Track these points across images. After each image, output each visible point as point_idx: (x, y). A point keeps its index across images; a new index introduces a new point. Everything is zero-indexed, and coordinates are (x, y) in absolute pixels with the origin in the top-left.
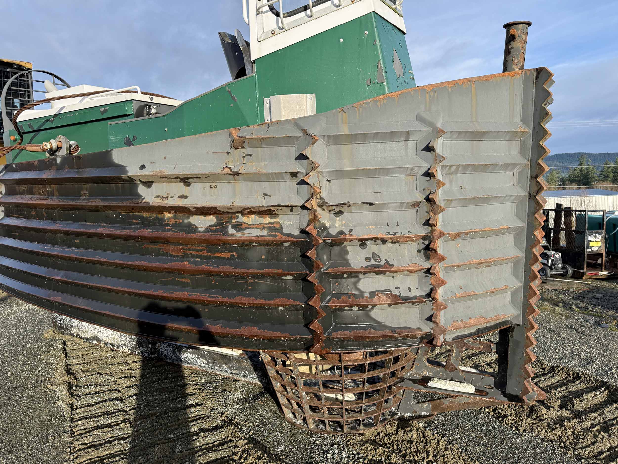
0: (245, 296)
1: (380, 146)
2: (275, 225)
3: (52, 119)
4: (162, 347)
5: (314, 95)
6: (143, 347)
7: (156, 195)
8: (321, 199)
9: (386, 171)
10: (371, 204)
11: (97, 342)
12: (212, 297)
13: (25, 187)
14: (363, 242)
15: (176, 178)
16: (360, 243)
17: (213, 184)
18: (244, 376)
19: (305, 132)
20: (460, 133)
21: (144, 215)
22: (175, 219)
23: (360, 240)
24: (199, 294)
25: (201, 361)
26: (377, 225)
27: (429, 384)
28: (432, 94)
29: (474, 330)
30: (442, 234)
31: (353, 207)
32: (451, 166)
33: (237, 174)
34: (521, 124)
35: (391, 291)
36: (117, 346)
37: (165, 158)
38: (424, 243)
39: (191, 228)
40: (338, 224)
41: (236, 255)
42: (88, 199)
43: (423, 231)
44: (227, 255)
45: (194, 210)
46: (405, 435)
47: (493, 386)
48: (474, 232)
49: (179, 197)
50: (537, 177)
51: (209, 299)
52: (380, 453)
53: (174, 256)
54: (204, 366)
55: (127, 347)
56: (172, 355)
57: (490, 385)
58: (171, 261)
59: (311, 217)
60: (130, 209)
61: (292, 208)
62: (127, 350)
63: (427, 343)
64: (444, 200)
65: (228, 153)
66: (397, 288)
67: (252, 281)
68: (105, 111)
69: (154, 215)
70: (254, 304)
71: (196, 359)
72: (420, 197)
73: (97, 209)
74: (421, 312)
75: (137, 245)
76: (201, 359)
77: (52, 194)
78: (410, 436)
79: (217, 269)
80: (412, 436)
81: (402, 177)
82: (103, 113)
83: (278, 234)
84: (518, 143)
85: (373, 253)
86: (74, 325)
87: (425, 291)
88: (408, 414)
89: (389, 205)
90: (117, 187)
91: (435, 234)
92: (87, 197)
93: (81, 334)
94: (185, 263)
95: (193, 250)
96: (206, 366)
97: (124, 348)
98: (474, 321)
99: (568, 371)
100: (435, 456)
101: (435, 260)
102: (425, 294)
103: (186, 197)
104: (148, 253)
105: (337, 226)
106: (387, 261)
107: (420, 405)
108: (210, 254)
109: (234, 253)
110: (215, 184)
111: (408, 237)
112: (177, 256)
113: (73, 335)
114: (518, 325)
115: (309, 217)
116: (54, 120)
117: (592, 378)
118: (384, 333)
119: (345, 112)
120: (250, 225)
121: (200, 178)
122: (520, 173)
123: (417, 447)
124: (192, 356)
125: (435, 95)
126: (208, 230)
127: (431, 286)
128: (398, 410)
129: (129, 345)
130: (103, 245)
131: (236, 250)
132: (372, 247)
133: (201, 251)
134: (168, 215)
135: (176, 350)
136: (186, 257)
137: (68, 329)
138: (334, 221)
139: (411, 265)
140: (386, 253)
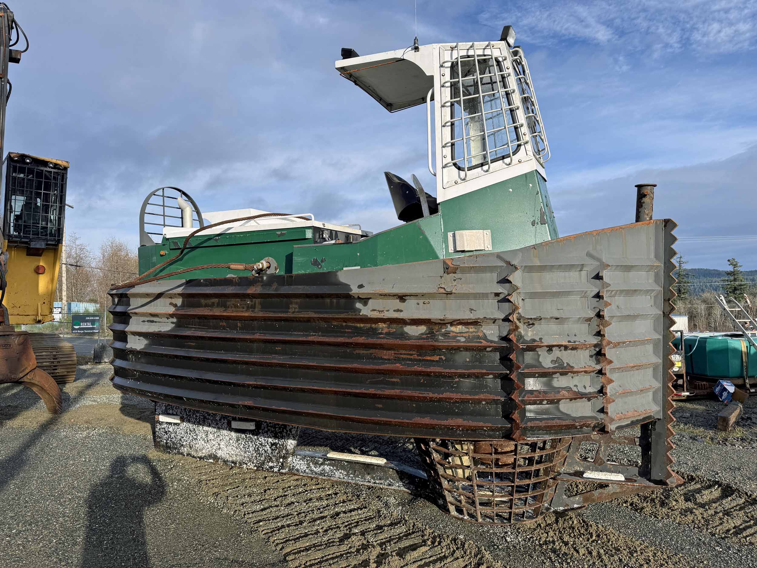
0: (452, 392)
1: (562, 274)
2: (479, 334)
3: (217, 238)
4: (294, 461)
5: (489, 231)
6: (272, 462)
7: (372, 309)
8: (519, 313)
9: (568, 293)
10: (557, 319)
11: (214, 460)
12: (422, 393)
13: (216, 300)
14: (550, 348)
15: (394, 296)
16: (548, 348)
17: (427, 301)
18: (390, 485)
19: (508, 263)
20: (618, 266)
21: (358, 325)
22: (388, 329)
23: (547, 346)
24: (410, 392)
25: (340, 473)
26: (560, 335)
27: (584, 476)
28: (597, 238)
29: (629, 422)
30: (609, 343)
31: (543, 321)
32: (612, 291)
33: (451, 293)
34: (655, 259)
35: (571, 388)
36: (240, 463)
37: (384, 280)
38: (595, 350)
39: (403, 336)
40: (530, 334)
41: (444, 358)
42: (298, 312)
43: (595, 340)
44: (437, 358)
45: (408, 321)
46: (566, 522)
47: (637, 475)
48: (629, 342)
49: (394, 311)
50: (669, 300)
51: (421, 395)
52: (552, 535)
53: (386, 359)
54: (344, 478)
55: (253, 463)
56: (305, 468)
57: (635, 475)
58: (383, 364)
59: (511, 327)
60: (345, 320)
61: (494, 321)
62: (252, 466)
63: (599, 431)
64: (609, 316)
65: (441, 277)
66: (576, 386)
67: (458, 380)
68: (282, 234)
69: (368, 325)
70: (460, 399)
71: (335, 471)
72: (592, 314)
73: (309, 320)
74: (593, 406)
75: (348, 351)
76: (340, 471)
77: (253, 307)
78: (571, 523)
79: (429, 370)
80: (573, 522)
81: (578, 298)
82: (279, 236)
83: (482, 341)
84: (653, 273)
85: (557, 357)
86: (184, 444)
87: (596, 388)
88: (561, 508)
89: (570, 319)
90: (332, 303)
91: (604, 343)
92: (296, 310)
93: (193, 453)
94: (398, 365)
95: (404, 354)
96: (346, 478)
97: (249, 464)
98: (630, 414)
99: (683, 474)
100: (598, 536)
101: (604, 364)
102: (596, 391)
103: (401, 311)
104: (359, 357)
105: (529, 335)
106: (568, 364)
107: (572, 499)
108: (420, 358)
109: (442, 357)
110: (428, 300)
111: (584, 345)
112: (389, 360)
113: (182, 454)
114: (659, 419)
115: (510, 327)
116: (219, 239)
117: (705, 479)
118: (567, 422)
119: (535, 249)
120: (457, 333)
121: (417, 296)
122: (656, 297)
123: (579, 531)
124: (330, 468)
125: (599, 238)
126: (420, 338)
127: (602, 384)
128: (550, 506)
129: (255, 461)
130: (309, 352)
131: (444, 354)
132: (556, 352)
133: (411, 355)
134: (381, 325)
135: (311, 463)
136: (398, 360)
137: (176, 448)
138: (527, 332)
139: (587, 367)
140: (567, 357)
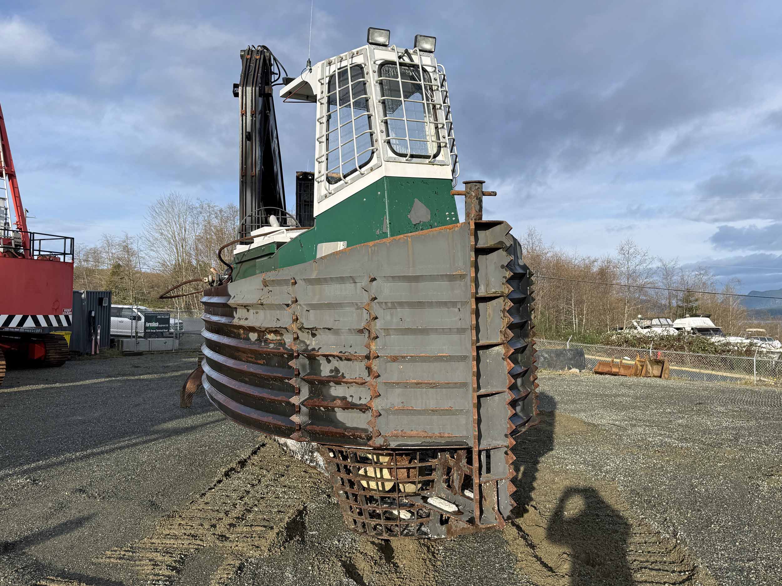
0: (267, 393)
1: (338, 286)
2: (282, 341)
5: (347, 242)
7: (238, 318)
10: (329, 329)
14: (328, 358)
15: (244, 306)
17: (256, 311)
22: (244, 334)
23: (325, 356)
24: (249, 390)
26: (337, 346)
27: (429, 501)
28: (373, 249)
31: (320, 331)
33: (263, 304)
35: (346, 398)
39: (249, 341)
43: (365, 352)
45: (250, 328)
48: (412, 356)
51: (253, 393)
59: (294, 336)
61: (286, 330)
65: (262, 289)
66: (351, 396)
67: (272, 382)
69: (238, 331)
72: (363, 326)
73: (222, 325)
79: (256, 372)
81: (353, 309)
82: (263, 251)
83: (281, 348)
84: (462, 283)
85: (334, 367)
87: (368, 401)
89: (342, 331)
91: (372, 355)
94: (246, 366)
95: (249, 357)
101: (371, 376)
102: (366, 403)
103: (247, 319)
105: (313, 344)
106: (343, 374)
107: (441, 528)
108: (255, 361)
109: (264, 361)
111: (355, 356)
119: (316, 263)
120: (271, 340)
121: (253, 306)
125: (376, 249)
126: (254, 343)
127: (370, 397)
131: (265, 358)
132: (335, 363)
133: (252, 358)
134: (241, 331)
136: (246, 362)
138: (312, 341)
139: (358, 378)
140: (343, 366)
